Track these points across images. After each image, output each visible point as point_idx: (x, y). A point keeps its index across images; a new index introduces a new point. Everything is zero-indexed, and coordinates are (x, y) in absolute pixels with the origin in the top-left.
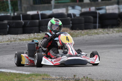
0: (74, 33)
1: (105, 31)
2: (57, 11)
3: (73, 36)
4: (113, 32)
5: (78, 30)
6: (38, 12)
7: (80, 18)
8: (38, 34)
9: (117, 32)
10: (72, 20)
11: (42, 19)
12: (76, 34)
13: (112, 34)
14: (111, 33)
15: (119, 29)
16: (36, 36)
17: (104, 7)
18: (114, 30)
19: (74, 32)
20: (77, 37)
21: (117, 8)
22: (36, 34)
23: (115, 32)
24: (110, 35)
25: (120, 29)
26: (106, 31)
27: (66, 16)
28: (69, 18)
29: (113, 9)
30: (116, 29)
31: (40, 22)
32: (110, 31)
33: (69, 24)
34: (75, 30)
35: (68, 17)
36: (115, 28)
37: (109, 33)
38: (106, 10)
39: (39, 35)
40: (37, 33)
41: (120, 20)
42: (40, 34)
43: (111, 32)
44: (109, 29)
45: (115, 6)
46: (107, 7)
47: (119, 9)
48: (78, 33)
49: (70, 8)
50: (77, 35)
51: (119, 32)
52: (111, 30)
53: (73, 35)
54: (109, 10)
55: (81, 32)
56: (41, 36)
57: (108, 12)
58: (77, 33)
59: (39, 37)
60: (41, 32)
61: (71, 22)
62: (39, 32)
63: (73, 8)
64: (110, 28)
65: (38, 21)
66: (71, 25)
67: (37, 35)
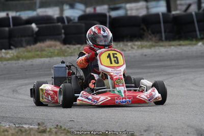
0: (68, 49)
1: (118, 46)
2: (45, 12)
3: (66, 54)
4: (132, 48)
5: (74, 44)
6: (8, 14)
7: (79, 24)
8: (7, 51)
9: (138, 48)
10: (64, 28)
11: (14, 25)
12: (70, 51)
13: (130, 52)
14: (129, 50)
15: (142, 43)
16: (3, 55)
17: (123, 5)
18: (134, 45)
19: (68, 47)
20: (71, 56)
21: (145, 6)
22: (3, 51)
23: (136, 47)
24: (126, 52)
25: (145, 43)
26: (121, 46)
27: (56, 21)
28: (60, 24)
29: (137, 9)
30: (138, 43)
31: (10, 31)
32: (127, 45)
33: (60, 34)
34: (70, 44)
35: (58, 22)
36: (136, 41)
37: (125, 49)
38: (126, 10)
39: (7, 53)
40: (5, 49)
41: (145, 28)
42: (10, 51)
43: (130, 48)
44: (126, 43)
45: (142, 4)
46: (128, 6)
47: (147, 8)
48: (74, 49)
49: (66, 7)
50: (71, 53)
51: (142, 47)
52: (130, 44)
53: (66, 52)
54: (131, 9)
55: (79, 48)
56: (12, 55)
57: (129, 13)
58: (72, 49)
59: (8, 56)
60: (12, 47)
61: (63, 31)
62: (10, 48)
63: (72, 6)
64: (127, 41)
65: (7, 29)
66: (63, 36)
67: (4, 53)
